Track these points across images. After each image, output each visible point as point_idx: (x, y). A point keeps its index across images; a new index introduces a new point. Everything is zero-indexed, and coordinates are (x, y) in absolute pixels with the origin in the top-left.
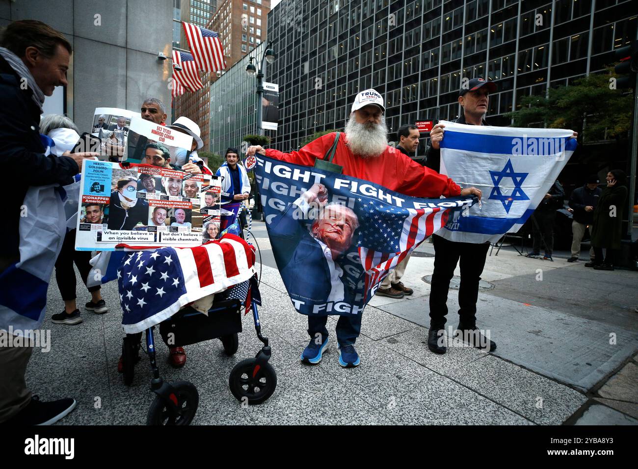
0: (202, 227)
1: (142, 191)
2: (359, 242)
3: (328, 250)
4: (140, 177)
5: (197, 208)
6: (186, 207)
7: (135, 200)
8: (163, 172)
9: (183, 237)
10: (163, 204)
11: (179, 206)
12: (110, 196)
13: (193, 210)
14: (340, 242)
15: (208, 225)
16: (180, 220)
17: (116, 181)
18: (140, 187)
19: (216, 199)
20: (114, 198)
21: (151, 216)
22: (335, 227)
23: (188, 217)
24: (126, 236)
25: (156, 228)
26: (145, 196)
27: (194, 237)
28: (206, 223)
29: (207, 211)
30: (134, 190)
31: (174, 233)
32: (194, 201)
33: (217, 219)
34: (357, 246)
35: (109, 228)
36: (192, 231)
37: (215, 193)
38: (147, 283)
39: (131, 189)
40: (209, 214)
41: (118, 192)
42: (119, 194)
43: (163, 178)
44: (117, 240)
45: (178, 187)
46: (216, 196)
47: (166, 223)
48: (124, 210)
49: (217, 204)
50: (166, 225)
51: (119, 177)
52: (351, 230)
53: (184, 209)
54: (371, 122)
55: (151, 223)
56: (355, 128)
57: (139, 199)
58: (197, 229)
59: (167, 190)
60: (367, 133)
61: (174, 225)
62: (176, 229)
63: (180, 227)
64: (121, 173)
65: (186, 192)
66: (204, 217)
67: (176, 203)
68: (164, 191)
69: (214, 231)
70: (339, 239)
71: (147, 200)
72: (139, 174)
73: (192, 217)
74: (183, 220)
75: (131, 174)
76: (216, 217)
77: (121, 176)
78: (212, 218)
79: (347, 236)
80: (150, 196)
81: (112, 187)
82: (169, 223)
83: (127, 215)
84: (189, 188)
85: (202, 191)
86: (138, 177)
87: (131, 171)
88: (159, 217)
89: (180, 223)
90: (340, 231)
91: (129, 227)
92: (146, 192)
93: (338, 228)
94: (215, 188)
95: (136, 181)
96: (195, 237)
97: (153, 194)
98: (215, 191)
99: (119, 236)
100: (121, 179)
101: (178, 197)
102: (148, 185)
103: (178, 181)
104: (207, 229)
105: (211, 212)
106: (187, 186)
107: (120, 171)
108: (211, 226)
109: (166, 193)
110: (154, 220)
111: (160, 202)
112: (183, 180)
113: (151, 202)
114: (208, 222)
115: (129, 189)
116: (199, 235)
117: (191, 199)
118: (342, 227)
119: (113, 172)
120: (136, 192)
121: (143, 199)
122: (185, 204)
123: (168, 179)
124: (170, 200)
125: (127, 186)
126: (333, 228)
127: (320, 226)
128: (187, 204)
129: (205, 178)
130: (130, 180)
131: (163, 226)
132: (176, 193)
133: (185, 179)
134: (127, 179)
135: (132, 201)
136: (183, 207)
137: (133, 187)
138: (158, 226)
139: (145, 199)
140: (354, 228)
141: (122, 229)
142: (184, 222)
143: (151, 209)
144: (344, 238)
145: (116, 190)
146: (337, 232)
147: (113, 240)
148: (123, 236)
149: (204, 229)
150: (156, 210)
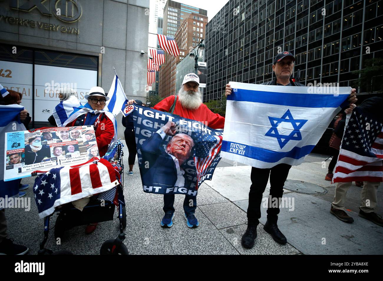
0: (86, 151)
1: (45, 141)
2: (194, 154)
3: (177, 159)
4: (42, 135)
5: (81, 143)
6: (74, 143)
7: (41, 146)
8: (56, 129)
9: (75, 159)
10: (59, 145)
11: (70, 144)
12: (24, 147)
13: (79, 144)
14: (183, 155)
15: (90, 150)
16: (71, 151)
17: (27, 139)
18: (43, 139)
19: (92, 136)
20: (28, 148)
21: (52, 152)
22: (180, 146)
23: (77, 148)
24: (38, 166)
25: (56, 158)
26: (47, 143)
27: (82, 158)
28: (89, 149)
29: (88, 143)
30: (39, 142)
31: (69, 158)
32: (78, 140)
33: (95, 146)
34: (193, 156)
35: (25, 164)
36: (81, 155)
37: (91, 133)
38: (42, 190)
39: (38, 141)
40: (89, 144)
41: (29, 145)
42: (30, 145)
43: (57, 132)
44: (32, 170)
45: (67, 135)
46: (92, 135)
47: (63, 154)
48: (35, 153)
49: (93, 138)
50: (63, 155)
51: (29, 137)
52: (190, 148)
53: (73, 145)
54: (192, 91)
55: (52, 156)
56: (183, 93)
57: (43, 145)
58: (84, 153)
59: (60, 137)
60: (190, 96)
61: (68, 154)
62: (70, 156)
63: (72, 154)
64: (30, 135)
65: (72, 136)
66: (87, 146)
67: (67, 143)
68: (58, 138)
69: (95, 152)
70: (183, 153)
71: (48, 145)
72: (41, 133)
73: (79, 148)
74: (74, 150)
75: (36, 134)
76: (95, 145)
77: (30, 136)
78: (92, 146)
79: (187, 151)
80: (49, 143)
81: (25, 143)
82: (65, 154)
83: (37, 155)
84: (74, 134)
85: (82, 134)
86: (41, 135)
87: (36, 133)
88: (57, 151)
89: (72, 152)
90: (183, 148)
91: (39, 160)
92: (47, 141)
93: (182, 147)
94: (90, 131)
95: (40, 137)
96: (84, 158)
97: (52, 141)
98: (91, 132)
99: (33, 167)
100: (30, 138)
101: (68, 140)
102: (48, 137)
103: (67, 132)
104: (90, 152)
105: (90, 143)
106: (72, 133)
107: (29, 134)
108: (92, 150)
109: (60, 139)
110: (54, 154)
111: (57, 144)
112: (69, 131)
113: (51, 145)
114: (90, 148)
115: (36, 141)
116: (85, 156)
117: (76, 139)
118: (184, 146)
119: (25, 135)
120: (40, 142)
121: (46, 145)
122: (73, 142)
123: (59, 132)
124: (63, 142)
125: (35, 140)
126: (179, 147)
127: (171, 146)
128: (75, 142)
129: (82, 127)
130: (36, 137)
131: (61, 155)
132: (67, 138)
133: (71, 130)
134: (34, 137)
135: (38, 147)
136: (73, 144)
137: (38, 140)
138: (57, 157)
139: (47, 144)
140: (191, 146)
141: (35, 163)
142: (74, 151)
143: (52, 149)
144: (186, 153)
145: (28, 144)
146: (182, 149)
147: (29, 170)
148: (35, 167)
149: (88, 152)
150: (54, 149)
